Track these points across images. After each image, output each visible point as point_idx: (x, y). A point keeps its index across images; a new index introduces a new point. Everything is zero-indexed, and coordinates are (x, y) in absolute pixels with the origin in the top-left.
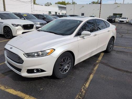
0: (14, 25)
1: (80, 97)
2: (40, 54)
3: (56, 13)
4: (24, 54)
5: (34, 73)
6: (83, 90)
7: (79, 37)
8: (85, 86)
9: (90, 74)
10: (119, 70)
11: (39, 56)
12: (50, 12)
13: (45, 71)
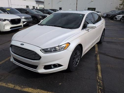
0: (1, 20)
1: (100, 87)
2: (57, 49)
3: (34, 7)
4: (40, 50)
5: (51, 68)
6: (99, 80)
7: (85, 30)
8: (98, 76)
9: (96, 64)
10: (118, 58)
11: (57, 51)
12: (27, 7)
13: (62, 66)
